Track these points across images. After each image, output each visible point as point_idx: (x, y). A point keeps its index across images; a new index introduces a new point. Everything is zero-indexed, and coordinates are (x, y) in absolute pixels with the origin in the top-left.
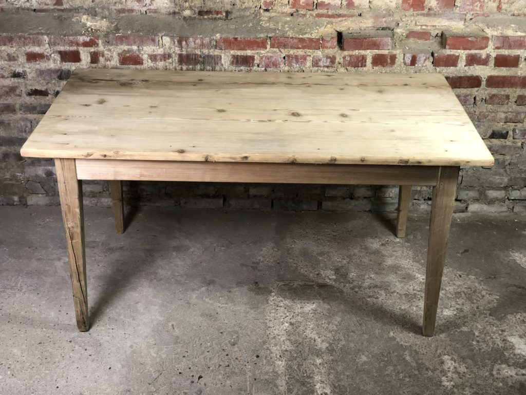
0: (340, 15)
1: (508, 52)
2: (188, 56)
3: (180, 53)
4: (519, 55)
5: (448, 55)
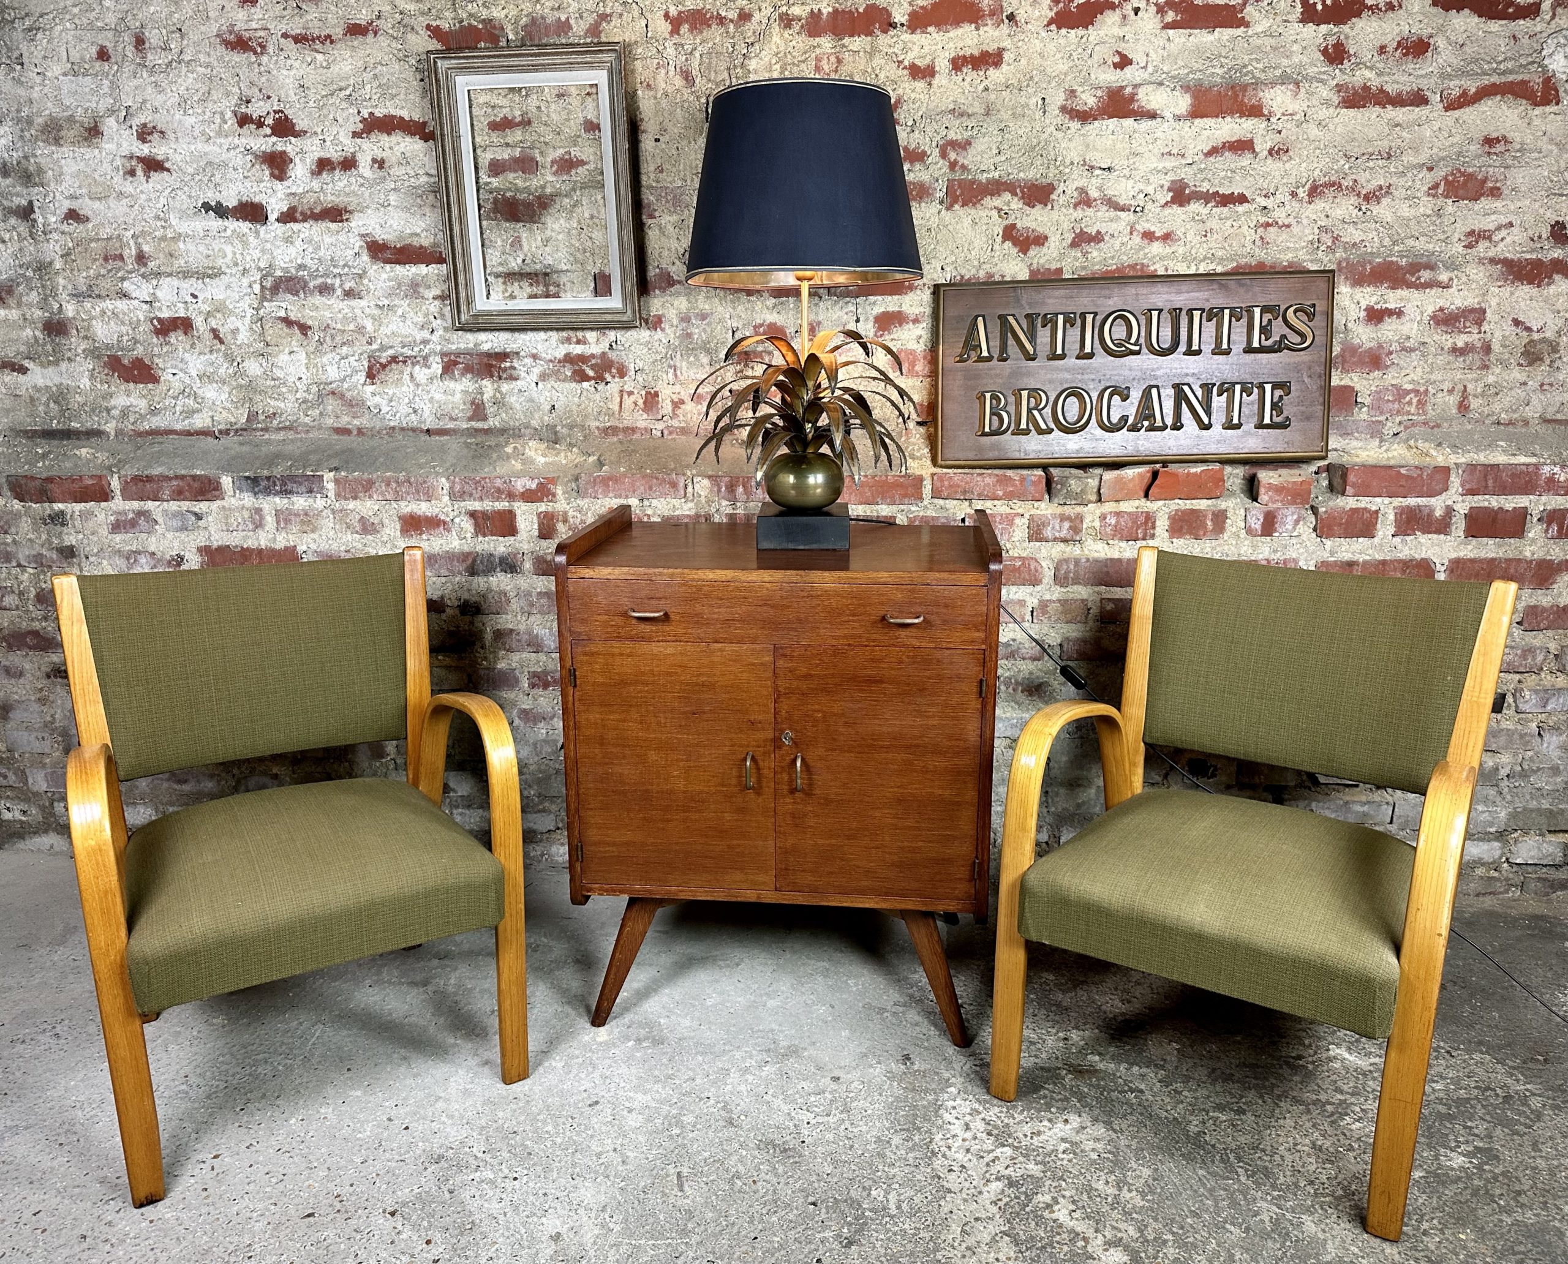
1: (1498, 502)
3: (731, 512)
4: (1526, 508)
5: (1351, 509)
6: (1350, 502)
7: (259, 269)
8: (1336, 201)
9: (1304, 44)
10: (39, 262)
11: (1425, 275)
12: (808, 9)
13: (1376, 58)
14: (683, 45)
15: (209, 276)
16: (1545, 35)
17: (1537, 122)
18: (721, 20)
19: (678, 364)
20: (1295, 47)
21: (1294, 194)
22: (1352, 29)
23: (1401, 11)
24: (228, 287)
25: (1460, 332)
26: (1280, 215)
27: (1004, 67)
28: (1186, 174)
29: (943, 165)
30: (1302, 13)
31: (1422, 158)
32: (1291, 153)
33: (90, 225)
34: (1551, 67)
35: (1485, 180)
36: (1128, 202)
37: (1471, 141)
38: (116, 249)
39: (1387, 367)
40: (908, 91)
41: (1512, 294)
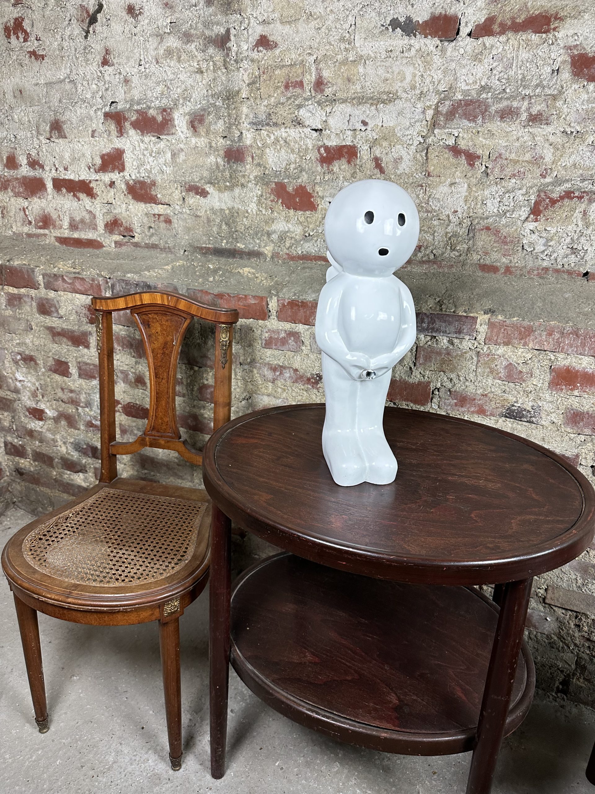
7: (438, 92)
10: (228, 91)
15: (383, 102)
24: (400, 113)
33: (277, 52)
38: (298, 76)
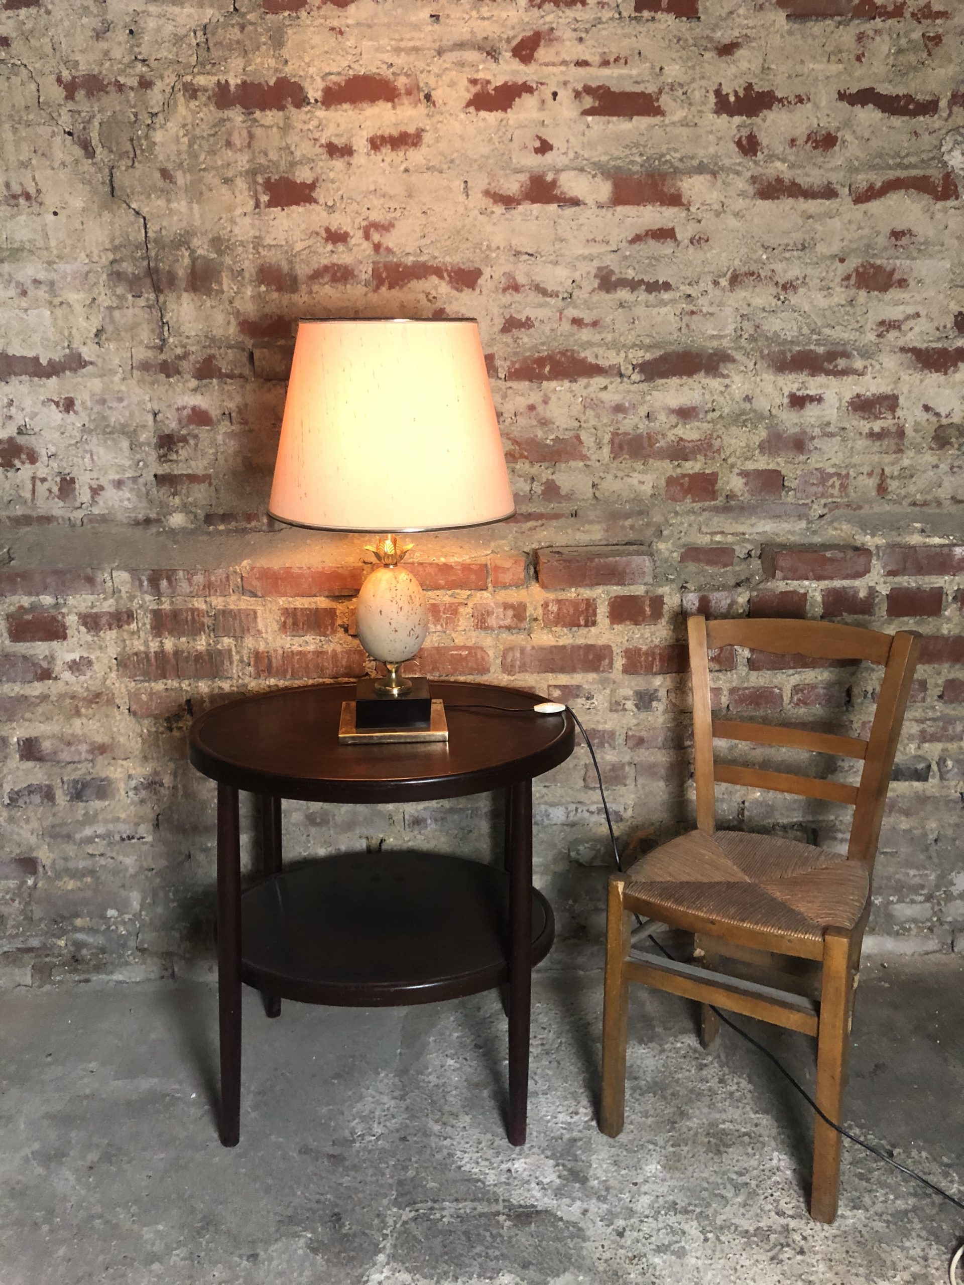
0: (530, 514)
1: (916, 582)
2: (175, 614)
3: (156, 607)
4: (942, 588)
5: (781, 592)
6: (780, 585)
8: (757, 290)
9: (719, 135)
11: (842, 363)
12: (214, 79)
13: (788, 151)
14: (79, 112)
16: (944, 131)
17: (939, 216)
18: (120, 87)
19: (94, 450)
20: (711, 138)
21: (716, 283)
22: (764, 120)
23: (809, 105)
25: (877, 418)
26: (704, 304)
27: (424, 150)
28: (611, 261)
29: (367, 247)
30: (716, 104)
31: (835, 248)
32: (710, 242)
34: (951, 163)
35: (893, 271)
36: (556, 289)
37: (878, 233)
39: (810, 451)
40: (325, 170)
41: (921, 381)
